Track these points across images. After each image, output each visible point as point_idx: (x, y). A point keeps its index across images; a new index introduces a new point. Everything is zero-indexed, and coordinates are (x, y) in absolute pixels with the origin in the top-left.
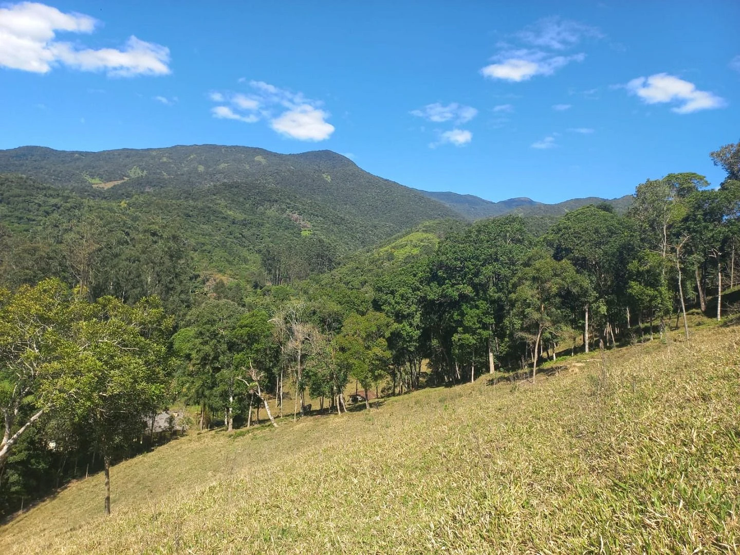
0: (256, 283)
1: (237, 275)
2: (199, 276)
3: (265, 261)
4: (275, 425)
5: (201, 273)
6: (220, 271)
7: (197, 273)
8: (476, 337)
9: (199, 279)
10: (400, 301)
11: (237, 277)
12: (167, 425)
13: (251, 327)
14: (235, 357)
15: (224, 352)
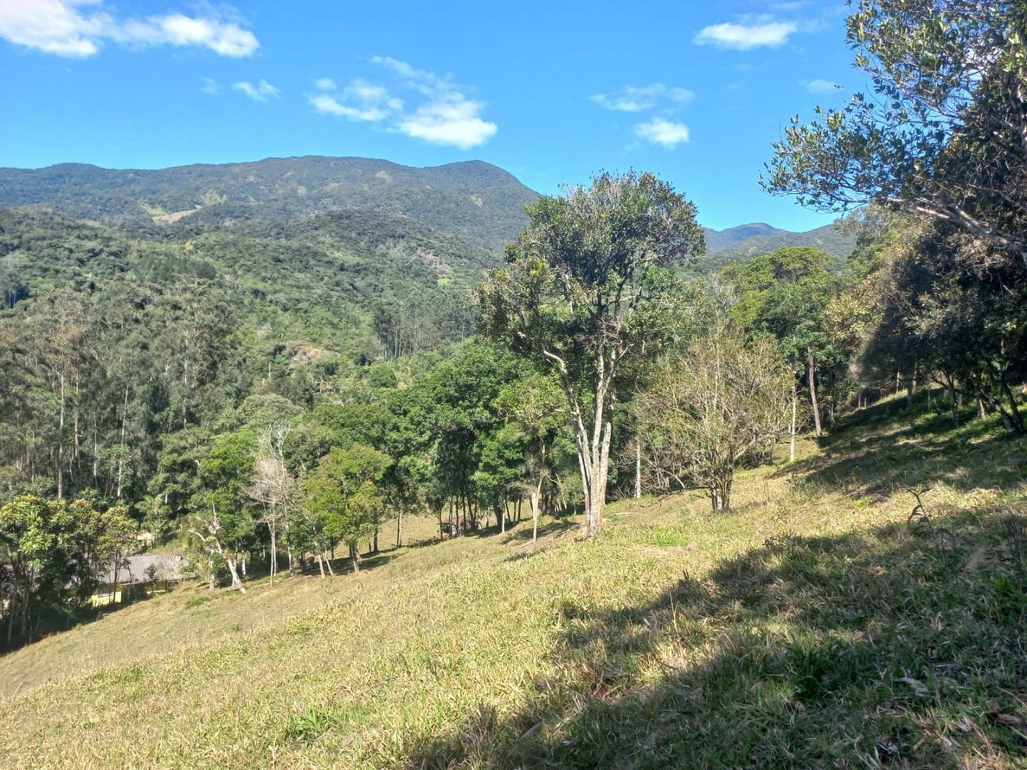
0: (363, 356)
1: (338, 345)
2: (283, 348)
3: (377, 324)
4: (243, 590)
5: (286, 344)
6: (314, 340)
7: (281, 344)
9: (284, 353)
10: (409, 426)
11: (338, 348)
13: (224, 459)
14: (209, 496)
15: (199, 488)
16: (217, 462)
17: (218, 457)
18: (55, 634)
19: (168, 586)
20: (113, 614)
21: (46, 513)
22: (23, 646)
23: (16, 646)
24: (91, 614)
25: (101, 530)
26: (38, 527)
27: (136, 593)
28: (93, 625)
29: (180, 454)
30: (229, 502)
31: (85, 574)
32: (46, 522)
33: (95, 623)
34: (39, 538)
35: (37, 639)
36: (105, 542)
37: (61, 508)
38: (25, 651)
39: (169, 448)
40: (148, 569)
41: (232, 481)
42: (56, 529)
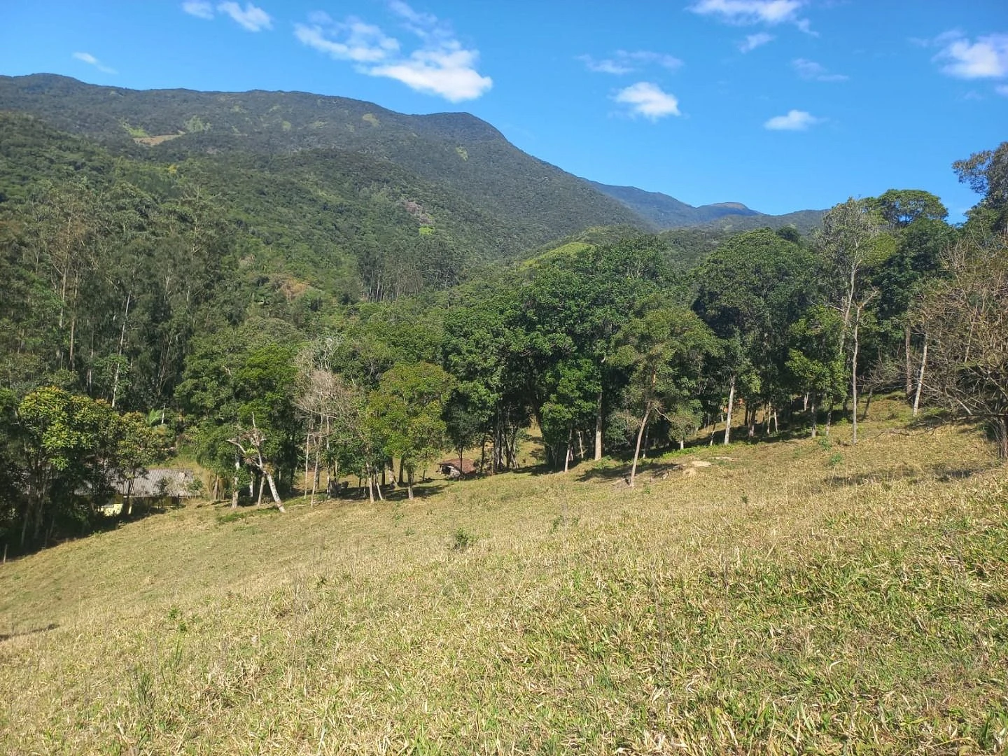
0: (346, 295)
1: (321, 283)
2: (267, 280)
3: (362, 266)
4: (282, 509)
5: (270, 276)
6: (298, 276)
7: (265, 275)
8: (573, 409)
9: (267, 285)
10: (473, 349)
11: (321, 286)
12: (157, 490)
13: (265, 369)
14: (243, 408)
15: (229, 399)
16: (255, 372)
17: (258, 366)
18: (72, 539)
19: (176, 502)
20: (130, 525)
21: (70, 409)
22: (40, 550)
23: (32, 548)
24: (110, 524)
25: (120, 435)
26: (63, 422)
27: (141, 509)
28: (112, 533)
29: (212, 360)
30: (264, 415)
31: (100, 480)
32: (71, 419)
33: (114, 532)
34: (64, 435)
35: (52, 544)
36: (125, 447)
37: (85, 405)
38: (43, 558)
39: (199, 352)
40: (158, 482)
41: (269, 394)
42: (80, 427)
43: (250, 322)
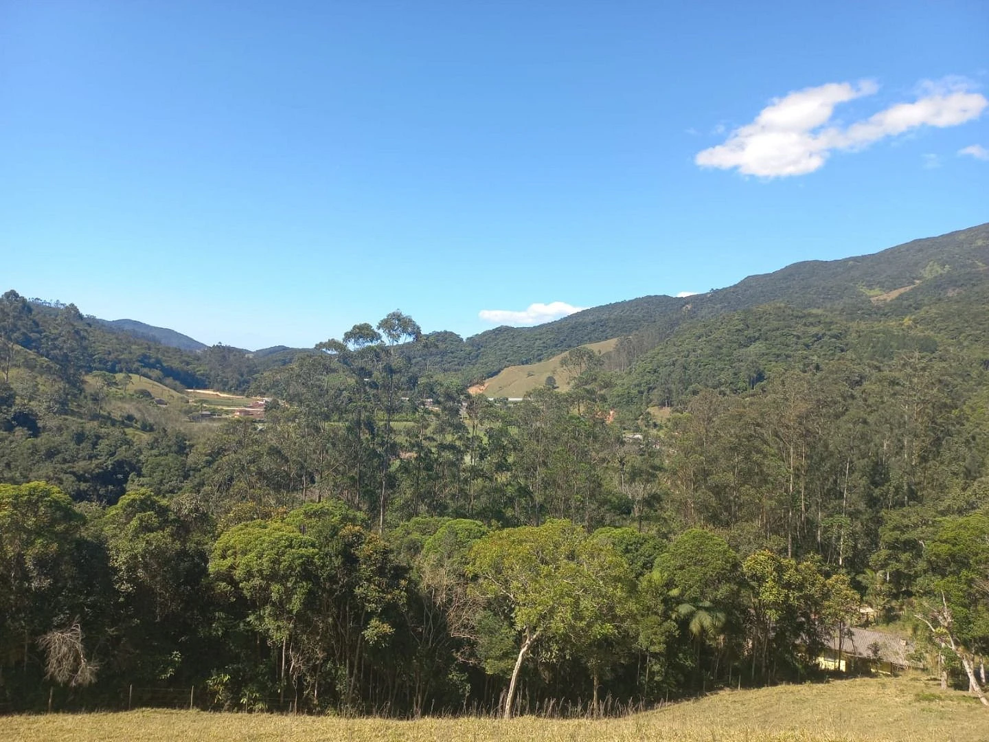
4: (984, 700)
12: (870, 653)
13: (954, 545)
14: (937, 582)
15: (925, 572)
16: (945, 548)
17: (946, 541)
18: (788, 683)
19: (894, 670)
20: (839, 682)
21: (780, 569)
22: (764, 686)
23: (758, 683)
24: (820, 676)
25: (826, 596)
26: (774, 581)
27: (860, 668)
28: (820, 686)
29: (903, 533)
30: (961, 594)
31: (812, 634)
32: (780, 578)
33: (823, 685)
34: (775, 591)
35: (774, 684)
36: (830, 607)
37: (792, 568)
38: (765, 691)
39: (890, 525)
40: (872, 645)
41: (964, 572)
42: (788, 586)
43: (980, 482)
